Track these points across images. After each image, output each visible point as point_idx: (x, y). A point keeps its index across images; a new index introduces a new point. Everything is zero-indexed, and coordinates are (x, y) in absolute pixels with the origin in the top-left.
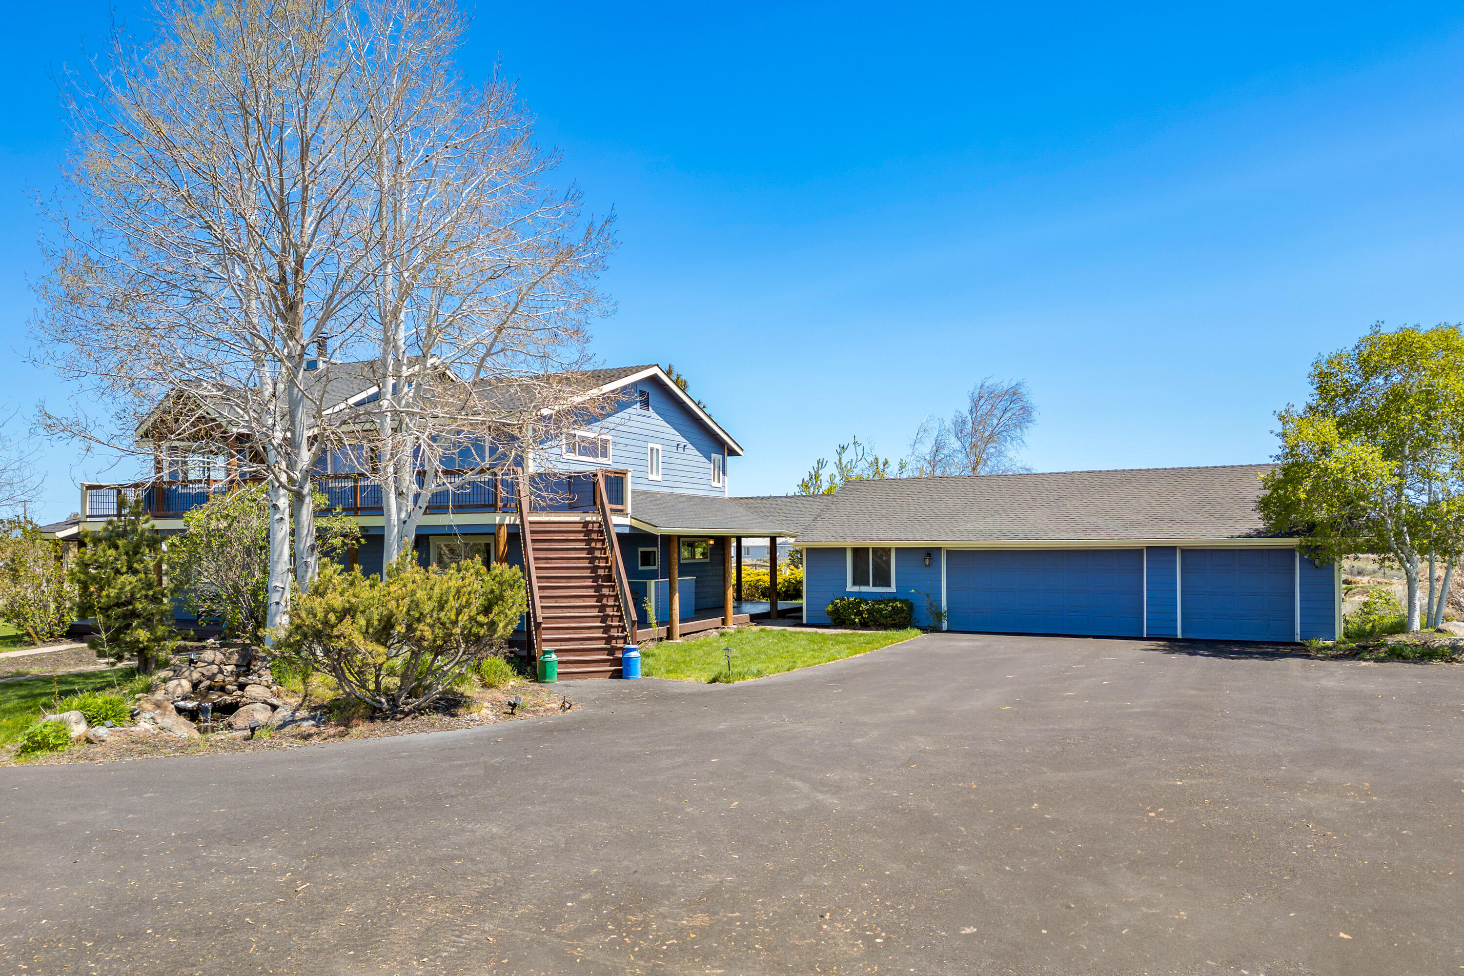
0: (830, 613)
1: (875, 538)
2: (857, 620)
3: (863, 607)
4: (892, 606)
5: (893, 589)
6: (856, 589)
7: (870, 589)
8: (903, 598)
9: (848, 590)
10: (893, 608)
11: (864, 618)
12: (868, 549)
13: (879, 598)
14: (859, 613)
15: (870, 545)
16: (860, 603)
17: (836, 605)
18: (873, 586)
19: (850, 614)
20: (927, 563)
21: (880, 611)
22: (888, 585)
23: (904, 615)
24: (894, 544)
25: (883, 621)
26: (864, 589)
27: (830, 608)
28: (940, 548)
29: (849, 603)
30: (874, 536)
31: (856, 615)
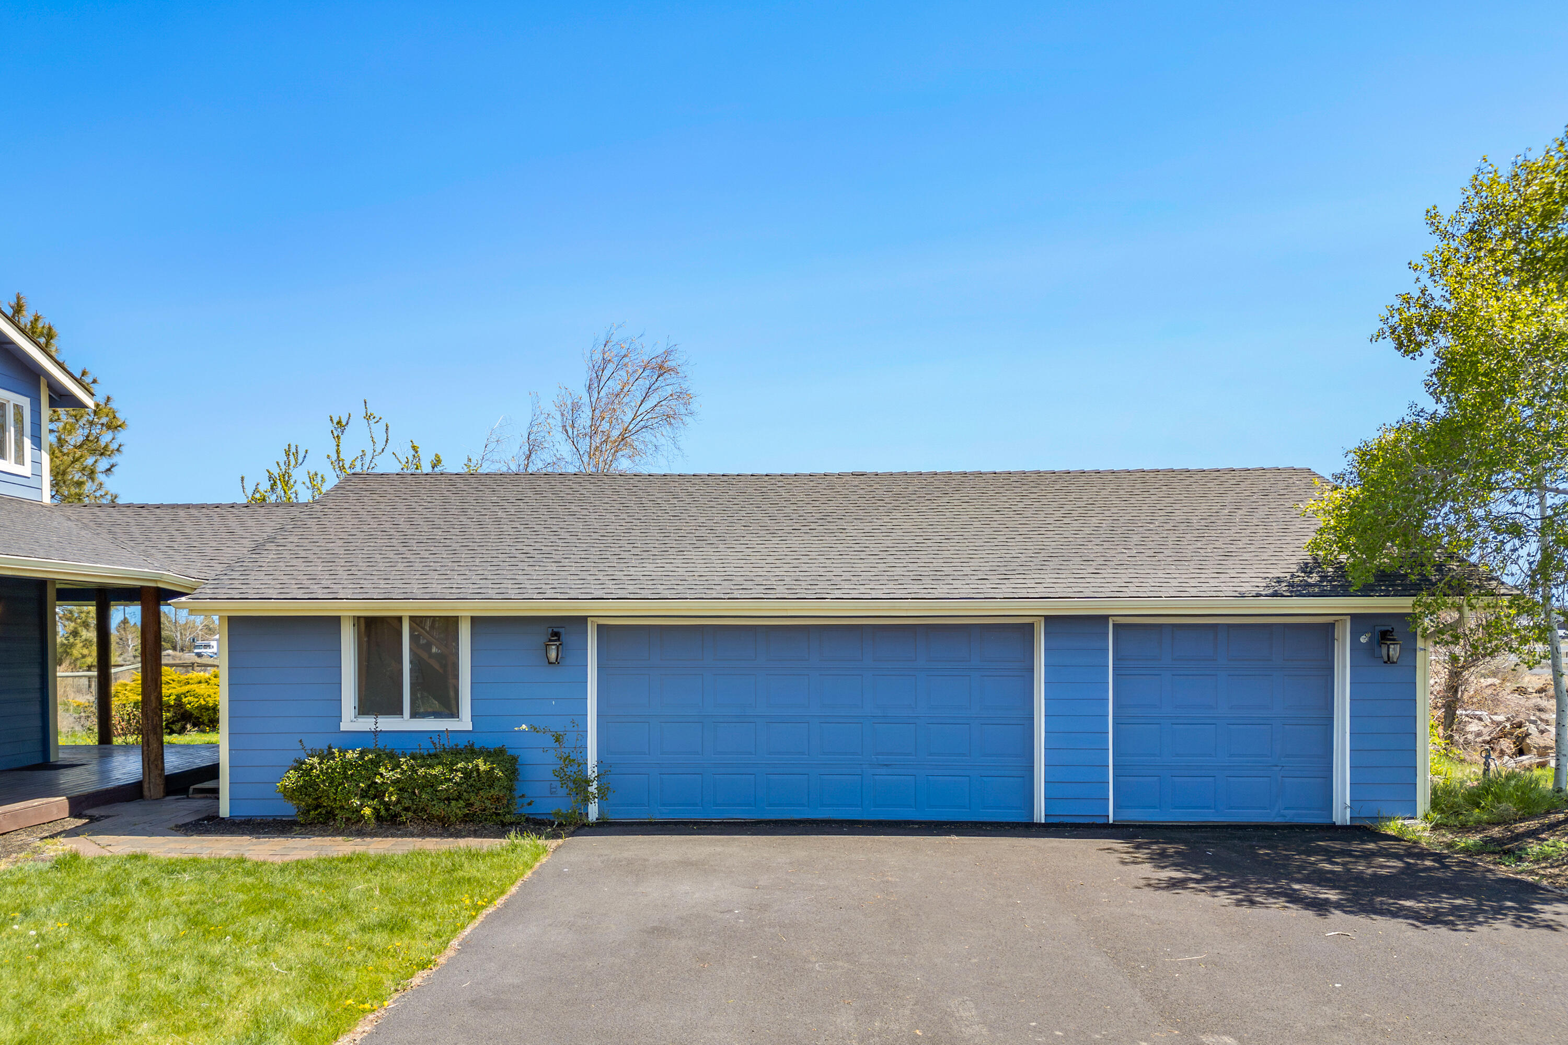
0: (290, 794)
1: (418, 593)
2: (367, 811)
3: (387, 774)
4: (464, 771)
5: (464, 722)
6: (367, 724)
7: (404, 723)
8: (492, 742)
9: (344, 727)
10: (467, 774)
11: (387, 806)
12: (400, 619)
13: (426, 746)
14: (374, 792)
15: (405, 609)
16: (376, 763)
17: (308, 772)
18: (414, 715)
19: (348, 794)
20: (553, 655)
21: (431, 784)
22: (453, 713)
23: (494, 792)
24: (465, 610)
25: (438, 809)
26: (387, 723)
27: (291, 778)
28: (585, 618)
29: (346, 765)
30: (416, 589)
31: (364, 795)
